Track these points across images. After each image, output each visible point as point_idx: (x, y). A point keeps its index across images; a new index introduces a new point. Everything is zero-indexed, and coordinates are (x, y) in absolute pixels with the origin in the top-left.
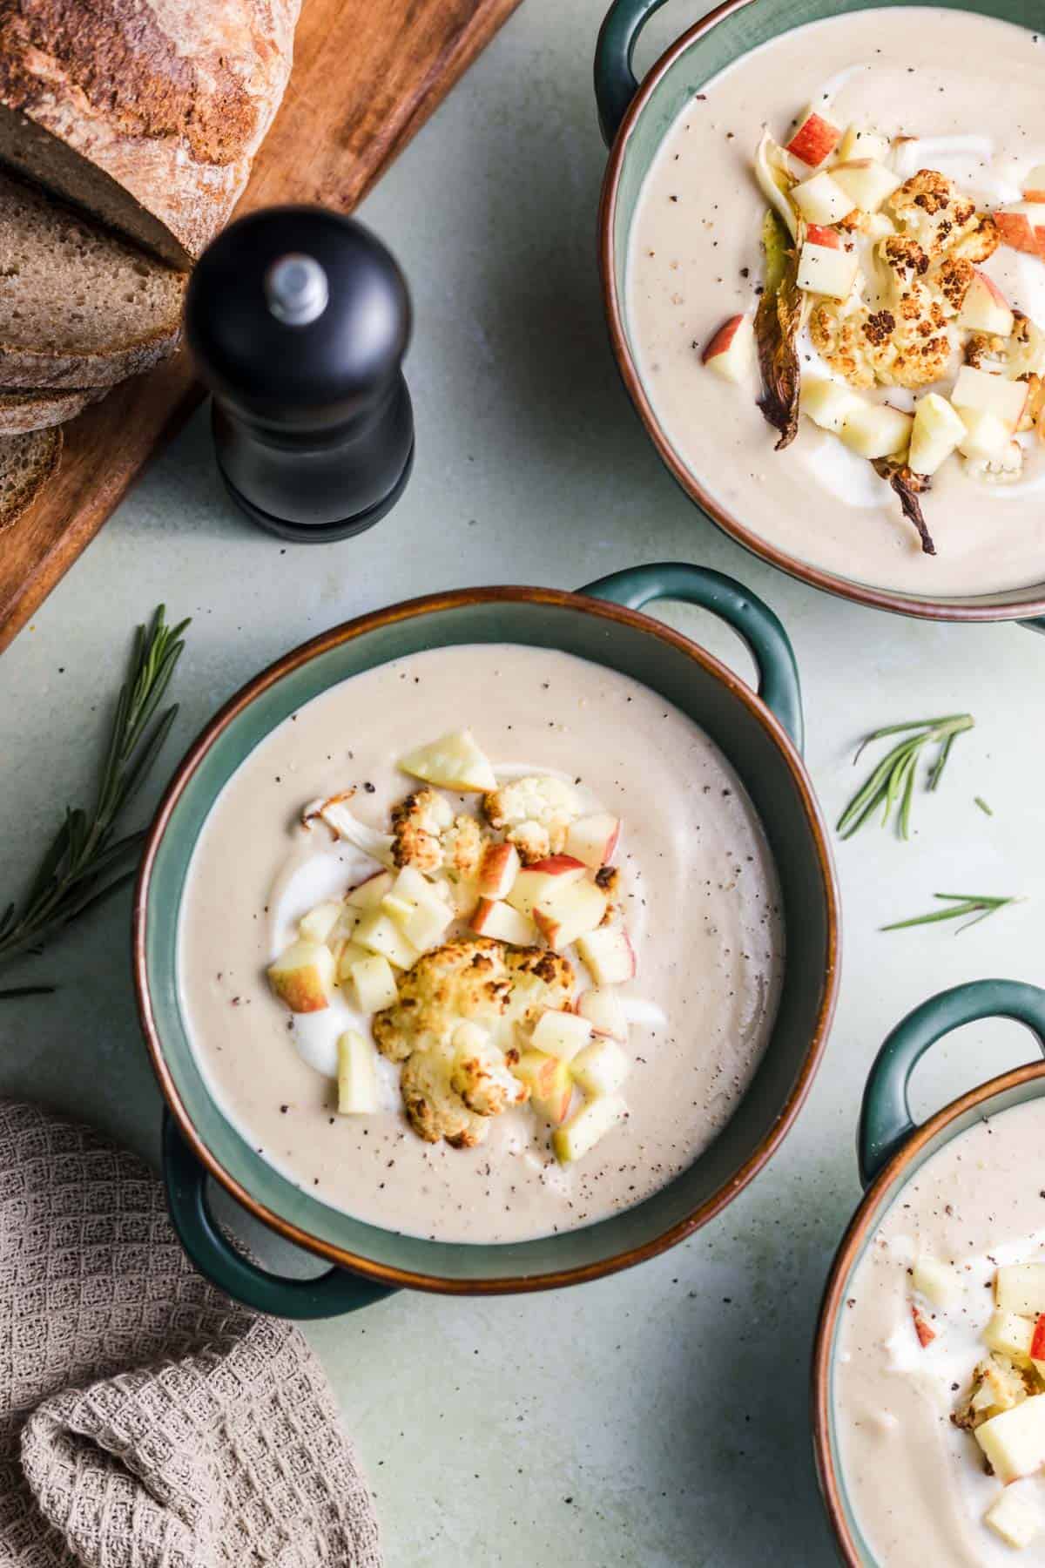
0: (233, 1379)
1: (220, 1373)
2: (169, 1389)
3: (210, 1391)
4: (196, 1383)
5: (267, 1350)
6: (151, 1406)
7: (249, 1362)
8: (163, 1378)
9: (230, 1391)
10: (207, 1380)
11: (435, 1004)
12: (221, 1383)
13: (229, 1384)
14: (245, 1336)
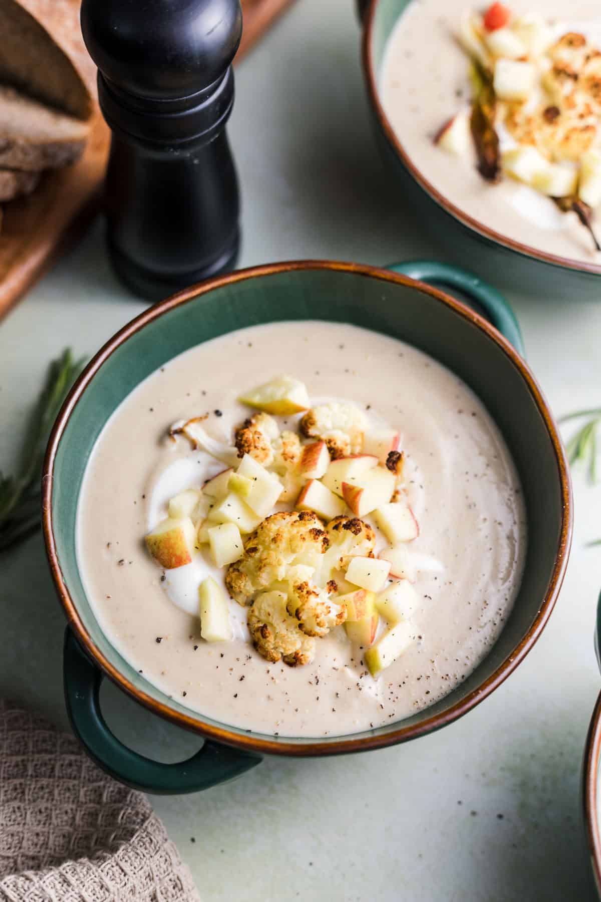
0: (120, 871)
1: (109, 866)
2: (69, 876)
3: (101, 879)
4: (91, 872)
5: (147, 851)
6: (54, 890)
7: (133, 858)
8: (64, 869)
9: (118, 881)
10: (99, 870)
11: (273, 546)
12: (111, 873)
13: (117, 874)
14: (130, 840)
